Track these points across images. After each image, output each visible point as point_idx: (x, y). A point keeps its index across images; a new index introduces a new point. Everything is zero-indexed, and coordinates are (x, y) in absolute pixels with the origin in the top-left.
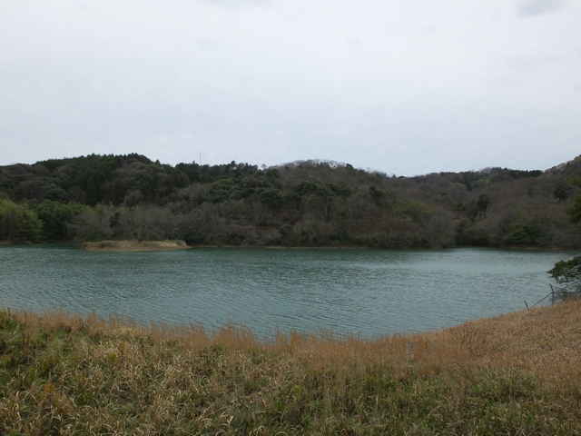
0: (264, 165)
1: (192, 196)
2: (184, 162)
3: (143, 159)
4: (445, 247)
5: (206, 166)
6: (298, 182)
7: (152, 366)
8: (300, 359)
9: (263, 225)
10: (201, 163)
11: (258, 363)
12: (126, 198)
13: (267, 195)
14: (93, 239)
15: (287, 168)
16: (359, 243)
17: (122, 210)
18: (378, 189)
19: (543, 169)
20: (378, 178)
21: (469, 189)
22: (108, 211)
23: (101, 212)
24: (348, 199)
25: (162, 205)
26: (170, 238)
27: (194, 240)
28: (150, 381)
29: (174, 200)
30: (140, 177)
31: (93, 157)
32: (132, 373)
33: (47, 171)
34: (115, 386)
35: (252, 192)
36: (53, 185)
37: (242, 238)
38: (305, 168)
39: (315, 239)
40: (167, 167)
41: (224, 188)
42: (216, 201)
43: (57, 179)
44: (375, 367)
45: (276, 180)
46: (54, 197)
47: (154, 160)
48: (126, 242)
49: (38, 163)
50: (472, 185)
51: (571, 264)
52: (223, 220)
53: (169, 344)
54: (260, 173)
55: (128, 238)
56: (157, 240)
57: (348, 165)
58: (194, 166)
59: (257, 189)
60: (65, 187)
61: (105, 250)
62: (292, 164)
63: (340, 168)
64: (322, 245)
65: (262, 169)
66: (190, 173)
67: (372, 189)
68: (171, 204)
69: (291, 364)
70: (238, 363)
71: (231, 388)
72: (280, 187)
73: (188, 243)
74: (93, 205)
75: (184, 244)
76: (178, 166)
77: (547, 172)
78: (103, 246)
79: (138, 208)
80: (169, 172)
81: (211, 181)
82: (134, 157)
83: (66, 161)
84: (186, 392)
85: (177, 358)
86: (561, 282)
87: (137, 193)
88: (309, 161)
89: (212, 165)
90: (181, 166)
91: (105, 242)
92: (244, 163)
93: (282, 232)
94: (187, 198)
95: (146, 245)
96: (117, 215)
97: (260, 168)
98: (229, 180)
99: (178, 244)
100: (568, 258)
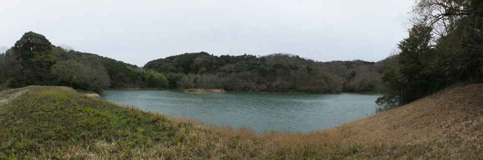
0: (259, 56)
1: (227, 69)
2: (224, 55)
3: (206, 54)
4: (338, 93)
5: (233, 56)
6: (274, 63)
7: (210, 143)
8: (275, 143)
9: (259, 82)
10: (231, 55)
11: (256, 144)
12: (199, 71)
13: (261, 69)
14: (187, 88)
15: (270, 57)
16: (302, 91)
17: (198, 76)
18: (310, 67)
19: (376, 62)
20: (310, 62)
21: (348, 68)
22: (193, 76)
23: (189, 77)
24: (297, 72)
25: (215, 74)
26: (218, 88)
27: (228, 89)
28: (209, 149)
29: (219, 71)
30: (205, 62)
31: (186, 54)
32: (202, 145)
33: (170, 60)
34: (196, 149)
35: (253, 68)
36: (172, 66)
37: (249, 88)
38: (278, 57)
39: (282, 89)
40: (216, 57)
41: (241, 66)
42: (237, 72)
43: (173, 64)
44: (308, 145)
45: (265, 62)
46: (172, 71)
47: (211, 54)
48: (199, 89)
49: (167, 58)
50: (350, 66)
51: (382, 98)
52: (241, 80)
53: (217, 134)
54: (258, 59)
55: (201, 88)
56: (213, 89)
57: (297, 56)
58: (228, 56)
59: (256, 66)
60: (177, 67)
61: (191, 93)
62: (271, 55)
63: (293, 57)
64: (285, 91)
65: (258, 57)
66: (226, 59)
67: (308, 67)
68: (218, 73)
69: (271, 145)
70: (247, 144)
71: (244, 155)
72: (266, 65)
73: (225, 91)
74: (186, 73)
75: (224, 90)
76: (221, 56)
77: (377, 63)
78: (191, 91)
79: (204, 75)
80: (217, 59)
81: (235, 63)
82: (203, 53)
83: (177, 56)
84: (225, 155)
85: (221, 140)
86: (379, 105)
87: (204, 69)
88: (280, 54)
89: (236, 56)
90: (222, 56)
91: (191, 89)
92: (250, 54)
93: (267, 86)
94: (225, 71)
95: (208, 91)
96: (196, 78)
97: (257, 57)
98: (243, 62)
99: (222, 91)
100: (381, 96)
